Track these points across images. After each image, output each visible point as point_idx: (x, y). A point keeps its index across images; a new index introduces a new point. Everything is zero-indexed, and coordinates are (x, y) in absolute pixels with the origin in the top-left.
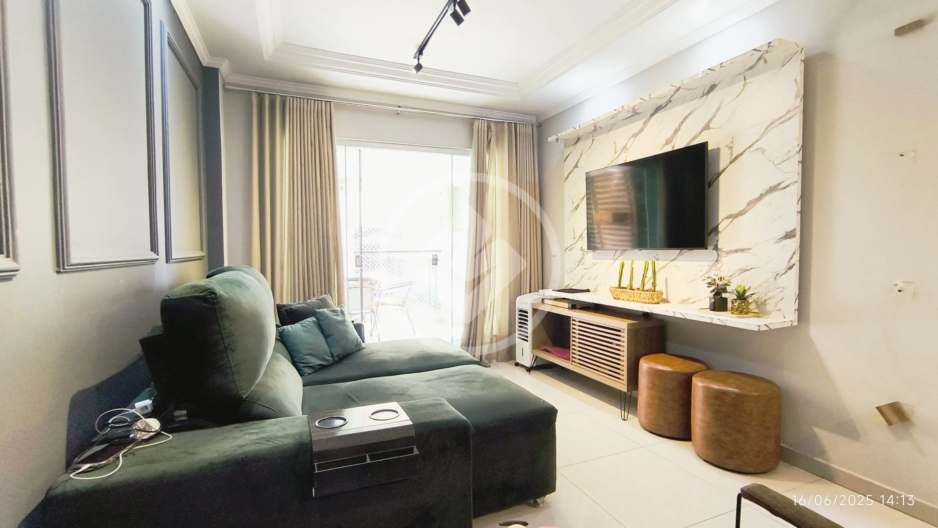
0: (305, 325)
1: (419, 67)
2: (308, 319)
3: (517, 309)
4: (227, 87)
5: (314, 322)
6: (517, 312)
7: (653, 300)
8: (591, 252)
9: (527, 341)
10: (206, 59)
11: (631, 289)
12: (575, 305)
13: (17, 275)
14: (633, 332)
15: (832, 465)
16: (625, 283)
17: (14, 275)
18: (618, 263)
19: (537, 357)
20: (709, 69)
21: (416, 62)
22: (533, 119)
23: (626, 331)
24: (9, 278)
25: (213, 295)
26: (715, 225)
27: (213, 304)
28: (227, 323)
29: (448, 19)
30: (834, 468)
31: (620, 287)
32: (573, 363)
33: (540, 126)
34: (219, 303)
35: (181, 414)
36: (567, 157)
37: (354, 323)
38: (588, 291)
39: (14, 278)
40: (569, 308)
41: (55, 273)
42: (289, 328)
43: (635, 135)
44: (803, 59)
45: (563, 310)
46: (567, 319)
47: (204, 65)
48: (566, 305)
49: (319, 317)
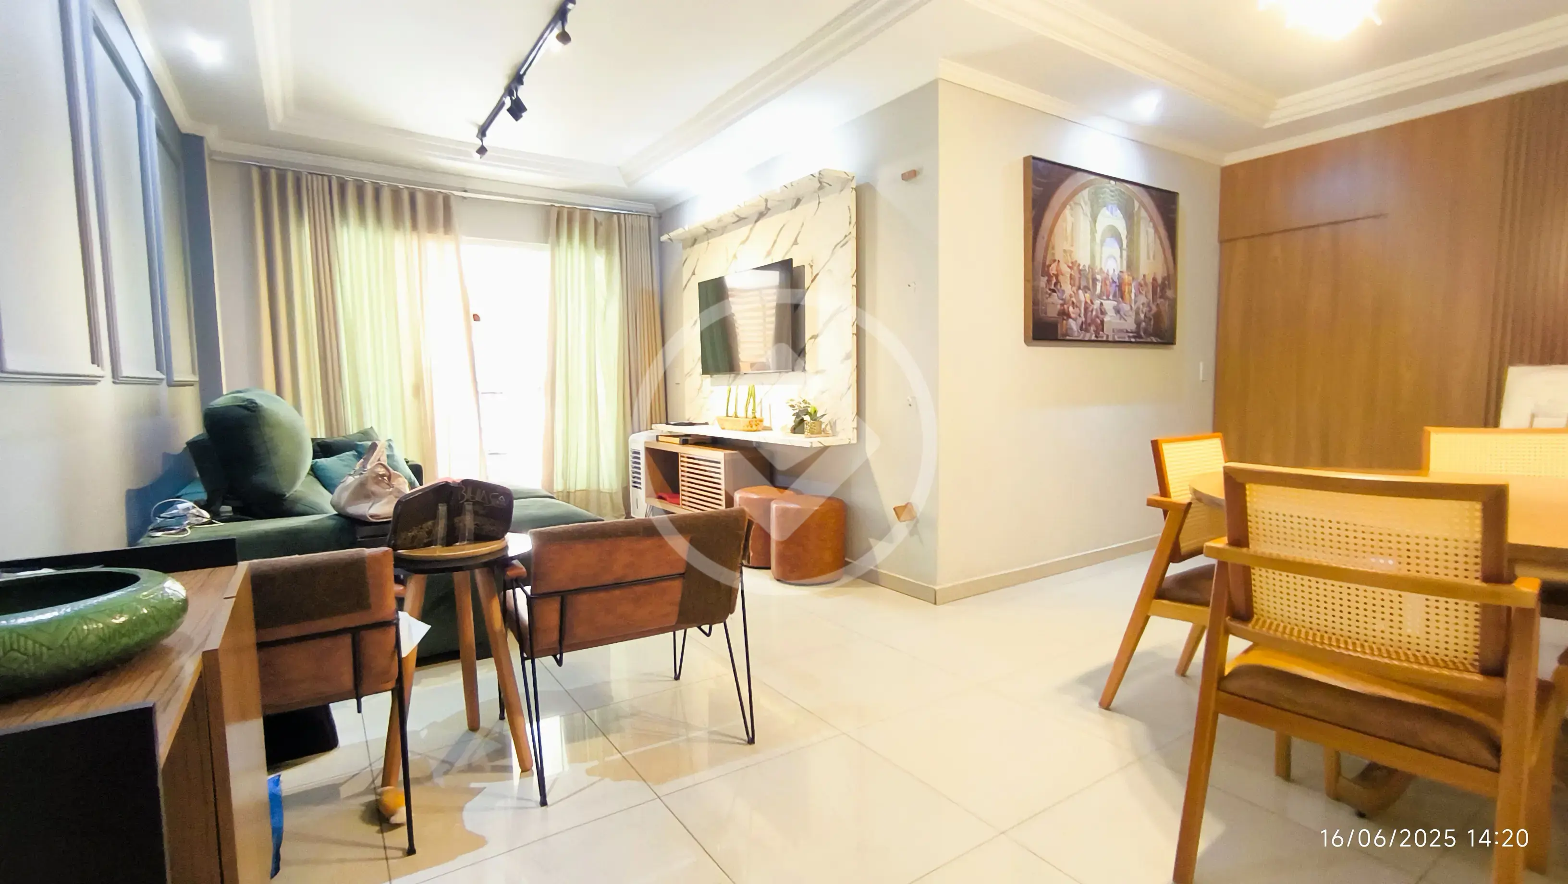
0: (343, 458)
1: (482, 150)
2: (347, 453)
3: (630, 450)
4: (214, 158)
5: (354, 455)
6: (630, 454)
7: (752, 427)
8: (708, 377)
9: (640, 488)
10: (186, 124)
11: (736, 417)
12: (686, 440)
13: (102, 382)
14: (730, 464)
15: (879, 570)
16: (731, 413)
17: (99, 381)
18: (727, 388)
19: (653, 507)
20: (812, 175)
21: (478, 143)
22: (651, 209)
23: (722, 462)
24: (93, 383)
25: (254, 405)
26: (803, 346)
27: (254, 411)
28: (267, 430)
29: (504, 114)
30: (882, 573)
31: (727, 416)
32: (684, 507)
33: (660, 217)
34: (259, 411)
35: (226, 509)
36: (685, 261)
37: (410, 463)
38: (706, 424)
39: (99, 384)
40: (680, 444)
41: (112, 383)
42: (322, 461)
43: (744, 242)
44: (854, 187)
45: (674, 446)
46: (675, 455)
47: (184, 131)
48: (677, 440)
49: (359, 450)
